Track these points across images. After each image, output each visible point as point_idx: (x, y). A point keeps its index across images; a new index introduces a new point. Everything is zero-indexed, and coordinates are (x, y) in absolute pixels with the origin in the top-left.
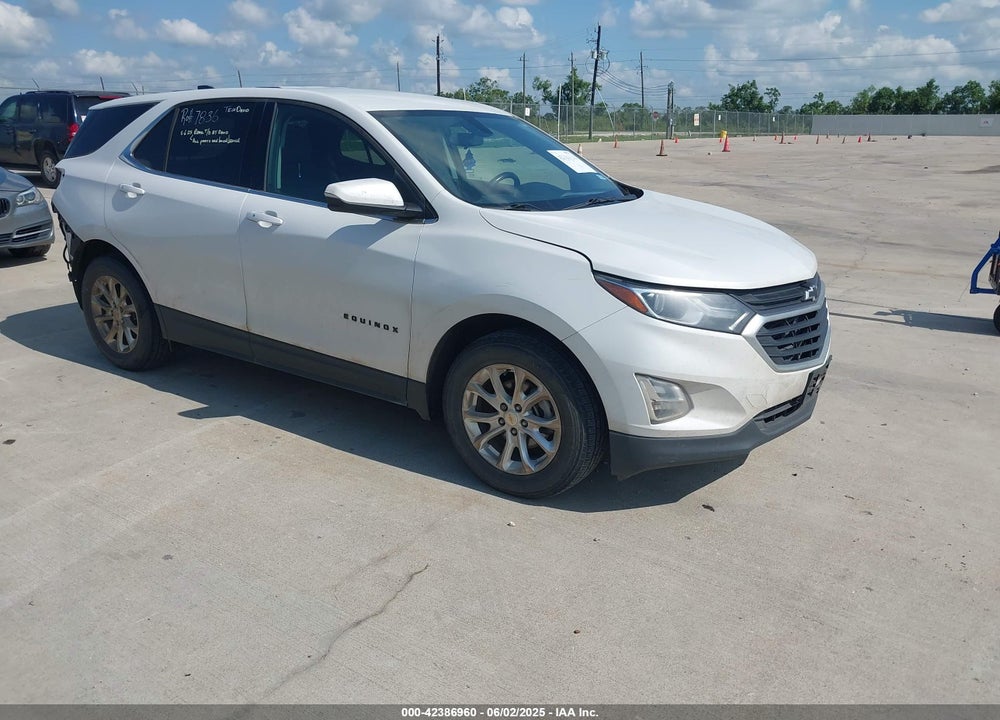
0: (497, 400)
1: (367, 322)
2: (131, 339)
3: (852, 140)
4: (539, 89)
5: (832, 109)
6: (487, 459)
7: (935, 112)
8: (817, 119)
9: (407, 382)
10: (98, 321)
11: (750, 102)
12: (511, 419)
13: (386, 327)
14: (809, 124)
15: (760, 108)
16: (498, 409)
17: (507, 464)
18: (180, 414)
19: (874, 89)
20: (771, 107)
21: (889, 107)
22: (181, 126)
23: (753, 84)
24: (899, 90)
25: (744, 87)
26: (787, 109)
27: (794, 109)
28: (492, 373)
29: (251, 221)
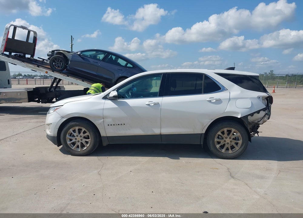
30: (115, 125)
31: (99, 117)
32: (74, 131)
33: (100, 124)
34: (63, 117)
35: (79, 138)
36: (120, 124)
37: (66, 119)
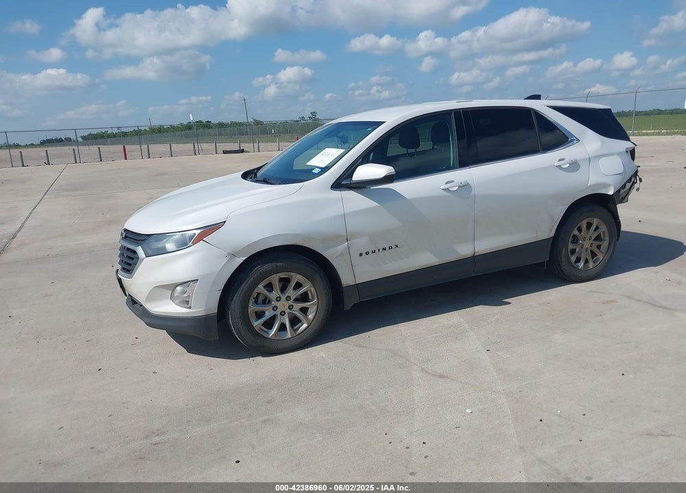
30: (377, 251)
31: (335, 239)
32: (270, 287)
33: (342, 254)
34: (233, 255)
35: (283, 305)
36: (387, 248)
37: (244, 259)
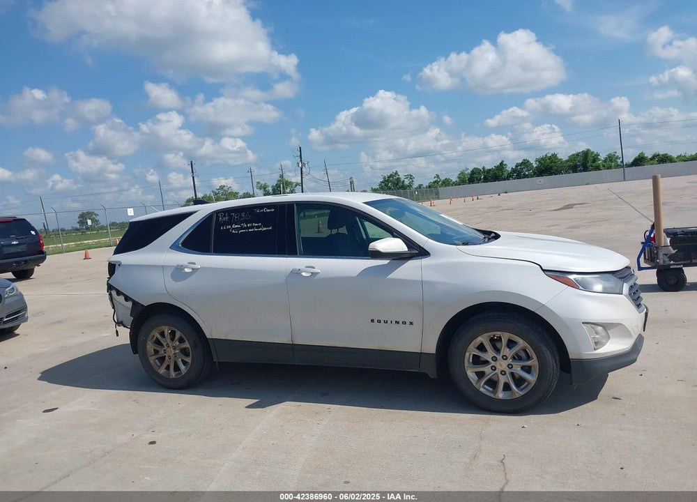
0: (489, 355)
1: (389, 322)
2: (182, 367)
3: (469, 199)
4: (260, 189)
5: (446, 183)
6: (485, 393)
7: (508, 179)
8: (441, 190)
9: (420, 356)
10: (152, 360)
11: (397, 184)
12: (501, 365)
13: (404, 323)
14: (437, 194)
15: (404, 187)
16: (490, 360)
17: (501, 395)
18: (247, 407)
19: (467, 169)
20: (410, 186)
21: (480, 179)
22: (219, 224)
23: (396, 173)
24: (484, 168)
25: (391, 176)
26: (420, 186)
27: (424, 186)
28: (483, 339)
29: (296, 273)
